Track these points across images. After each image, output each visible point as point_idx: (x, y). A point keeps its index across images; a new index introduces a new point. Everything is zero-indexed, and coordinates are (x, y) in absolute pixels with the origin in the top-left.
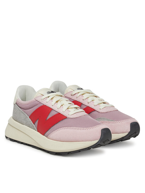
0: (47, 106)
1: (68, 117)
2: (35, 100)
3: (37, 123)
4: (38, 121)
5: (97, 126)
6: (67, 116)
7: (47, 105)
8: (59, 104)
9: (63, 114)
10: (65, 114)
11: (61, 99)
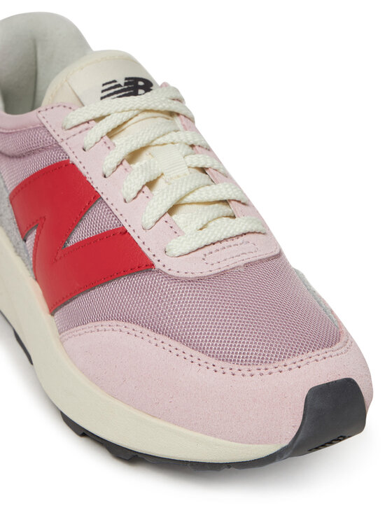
0: (80, 173)
1: (158, 265)
2: (38, 120)
3: (31, 238)
4: (34, 233)
5: (288, 362)
6: (154, 260)
7: (80, 167)
8: (136, 176)
9: (139, 242)
10: (148, 243)
11: (161, 140)
